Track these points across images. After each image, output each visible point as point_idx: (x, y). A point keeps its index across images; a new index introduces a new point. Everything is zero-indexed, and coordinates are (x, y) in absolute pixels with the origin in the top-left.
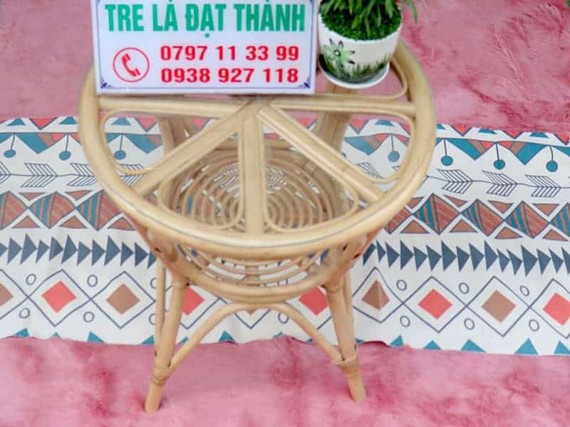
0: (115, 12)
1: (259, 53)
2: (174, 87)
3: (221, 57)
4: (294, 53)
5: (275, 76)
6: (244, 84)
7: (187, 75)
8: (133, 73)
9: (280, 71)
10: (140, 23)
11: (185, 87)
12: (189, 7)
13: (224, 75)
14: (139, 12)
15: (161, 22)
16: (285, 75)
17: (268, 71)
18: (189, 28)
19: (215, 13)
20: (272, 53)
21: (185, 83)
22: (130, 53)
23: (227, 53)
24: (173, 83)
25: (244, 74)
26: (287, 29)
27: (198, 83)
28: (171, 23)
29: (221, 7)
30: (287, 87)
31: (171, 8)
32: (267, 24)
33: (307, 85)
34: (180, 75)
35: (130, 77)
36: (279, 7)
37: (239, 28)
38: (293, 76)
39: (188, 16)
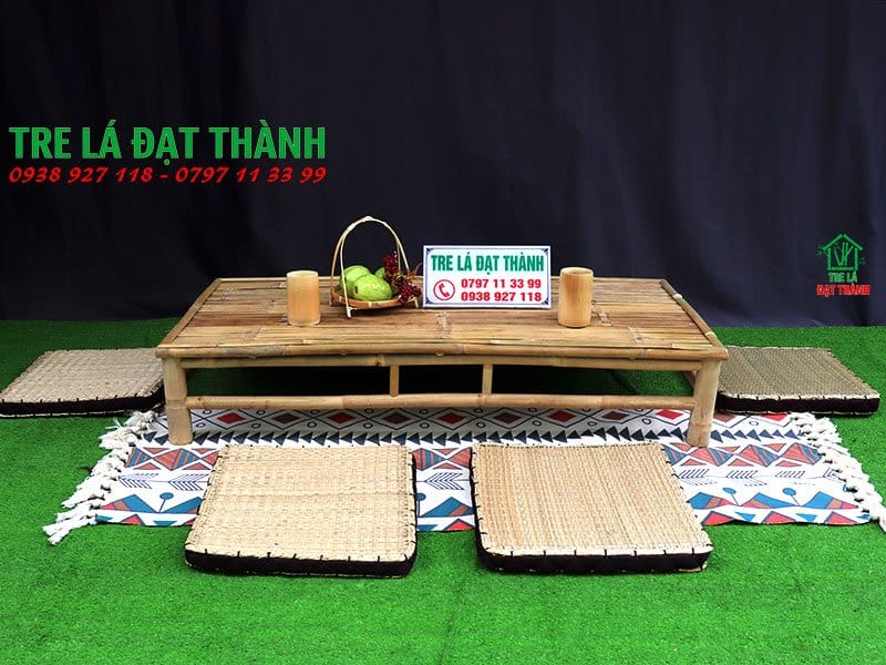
0: (437, 260)
1: (518, 283)
2: (469, 303)
3: (496, 286)
4: (538, 283)
5: (527, 297)
6: (510, 302)
7: (477, 296)
8: (445, 295)
9: (530, 294)
10: (450, 266)
11: (476, 304)
12: (478, 257)
13: (498, 296)
14: (450, 260)
15: (462, 266)
16: (534, 296)
17: (523, 294)
18: (478, 269)
19: (493, 261)
20: (526, 284)
21: (476, 301)
22: (444, 283)
23: (500, 284)
24: (468, 301)
25: (510, 296)
26: (533, 270)
27: (483, 301)
28: (468, 266)
29: (496, 258)
30: (535, 305)
31: (468, 258)
32: (523, 267)
33: (546, 303)
34: (472, 296)
35: (443, 297)
36: (529, 257)
37: (506, 269)
38: (538, 296)
39: (478, 263)
